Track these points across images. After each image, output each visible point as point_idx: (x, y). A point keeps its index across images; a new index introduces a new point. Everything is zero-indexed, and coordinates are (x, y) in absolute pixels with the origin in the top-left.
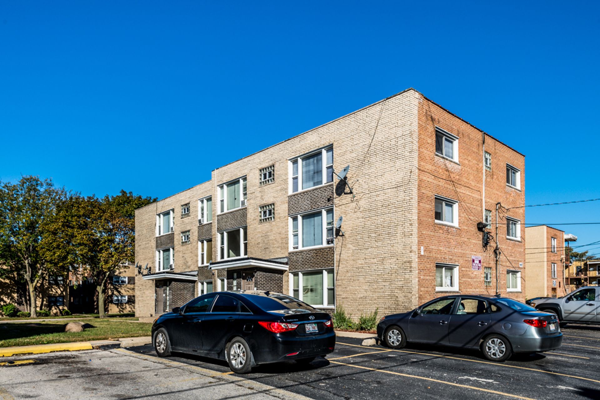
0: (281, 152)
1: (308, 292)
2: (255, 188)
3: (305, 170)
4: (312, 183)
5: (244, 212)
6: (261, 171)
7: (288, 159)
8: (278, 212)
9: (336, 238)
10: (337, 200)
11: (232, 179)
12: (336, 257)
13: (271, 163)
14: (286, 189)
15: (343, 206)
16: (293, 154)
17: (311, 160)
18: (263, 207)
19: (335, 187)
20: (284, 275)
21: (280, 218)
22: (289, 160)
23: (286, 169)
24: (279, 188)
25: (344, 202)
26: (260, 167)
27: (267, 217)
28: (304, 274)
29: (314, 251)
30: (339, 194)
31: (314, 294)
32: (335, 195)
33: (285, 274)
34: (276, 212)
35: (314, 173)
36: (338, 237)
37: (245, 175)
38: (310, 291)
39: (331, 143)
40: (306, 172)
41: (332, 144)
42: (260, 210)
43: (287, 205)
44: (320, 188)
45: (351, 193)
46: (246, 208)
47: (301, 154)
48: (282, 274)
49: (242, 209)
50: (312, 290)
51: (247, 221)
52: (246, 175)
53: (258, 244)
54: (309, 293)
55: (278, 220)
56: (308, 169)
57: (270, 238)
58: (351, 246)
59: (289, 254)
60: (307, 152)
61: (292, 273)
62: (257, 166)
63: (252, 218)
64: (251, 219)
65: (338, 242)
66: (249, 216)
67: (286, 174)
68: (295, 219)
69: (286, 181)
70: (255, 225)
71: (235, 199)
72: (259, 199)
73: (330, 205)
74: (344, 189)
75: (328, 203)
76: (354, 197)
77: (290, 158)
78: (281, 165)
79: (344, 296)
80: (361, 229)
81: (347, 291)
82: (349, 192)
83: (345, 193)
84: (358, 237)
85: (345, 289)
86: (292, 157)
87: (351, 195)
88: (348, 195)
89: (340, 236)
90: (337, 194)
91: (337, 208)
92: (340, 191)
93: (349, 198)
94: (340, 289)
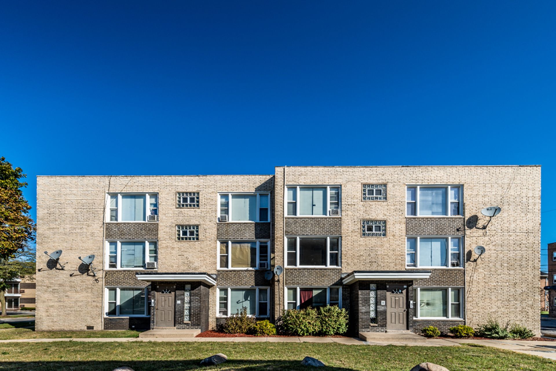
0: (397, 176)
2: (355, 201)
3: (423, 198)
5: (335, 221)
6: (364, 185)
8: (392, 229)
9: (466, 262)
10: (468, 232)
12: (467, 278)
13: (381, 182)
14: (403, 211)
15: (474, 238)
18: (368, 222)
19: (466, 221)
22: (407, 185)
23: (404, 192)
24: (393, 207)
25: (475, 234)
26: (364, 182)
27: (374, 232)
32: (466, 227)
34: (387, 229)
37: (339, 184)
39: (461, 183)
40: (424, 201)
41: (463, 185)
42: (362, 224)
43: (404, 226)
44: (446, 218)
45: (484, 228)
46: (341, 218)
51: (342, 231)
52: (341, 185)
54: (426, 306)
55: (392, 237)
57: (379, 253)
58: (482, 271)
62: (359, 180)
63: (350, 229)
64: (347, 230)
65: (469, 266)
66: (344, 226)
67: (404, 197)
68: (412, 240)
69: (402, 203)
71: (314, 205)
72: (361, 212)
73: (460, 234)
74: (476, 225)
75: (457, 232)
76: (486, 233)
77: (409, 184)
78: (396, 187)
79: (475, 310)
80: (493, 258)
81: (479, 307)
82: (481, 227)
83: (476, 228)
84: (491, 265)
85: (476, 305)
86: (411, 184)
87: (484, 230)
88: (480, 230)
89: (470, 261)
90: (468, 227)
91: (468, 238)
92: (471, 225)
93: (481, 232)
94: (470, 304)
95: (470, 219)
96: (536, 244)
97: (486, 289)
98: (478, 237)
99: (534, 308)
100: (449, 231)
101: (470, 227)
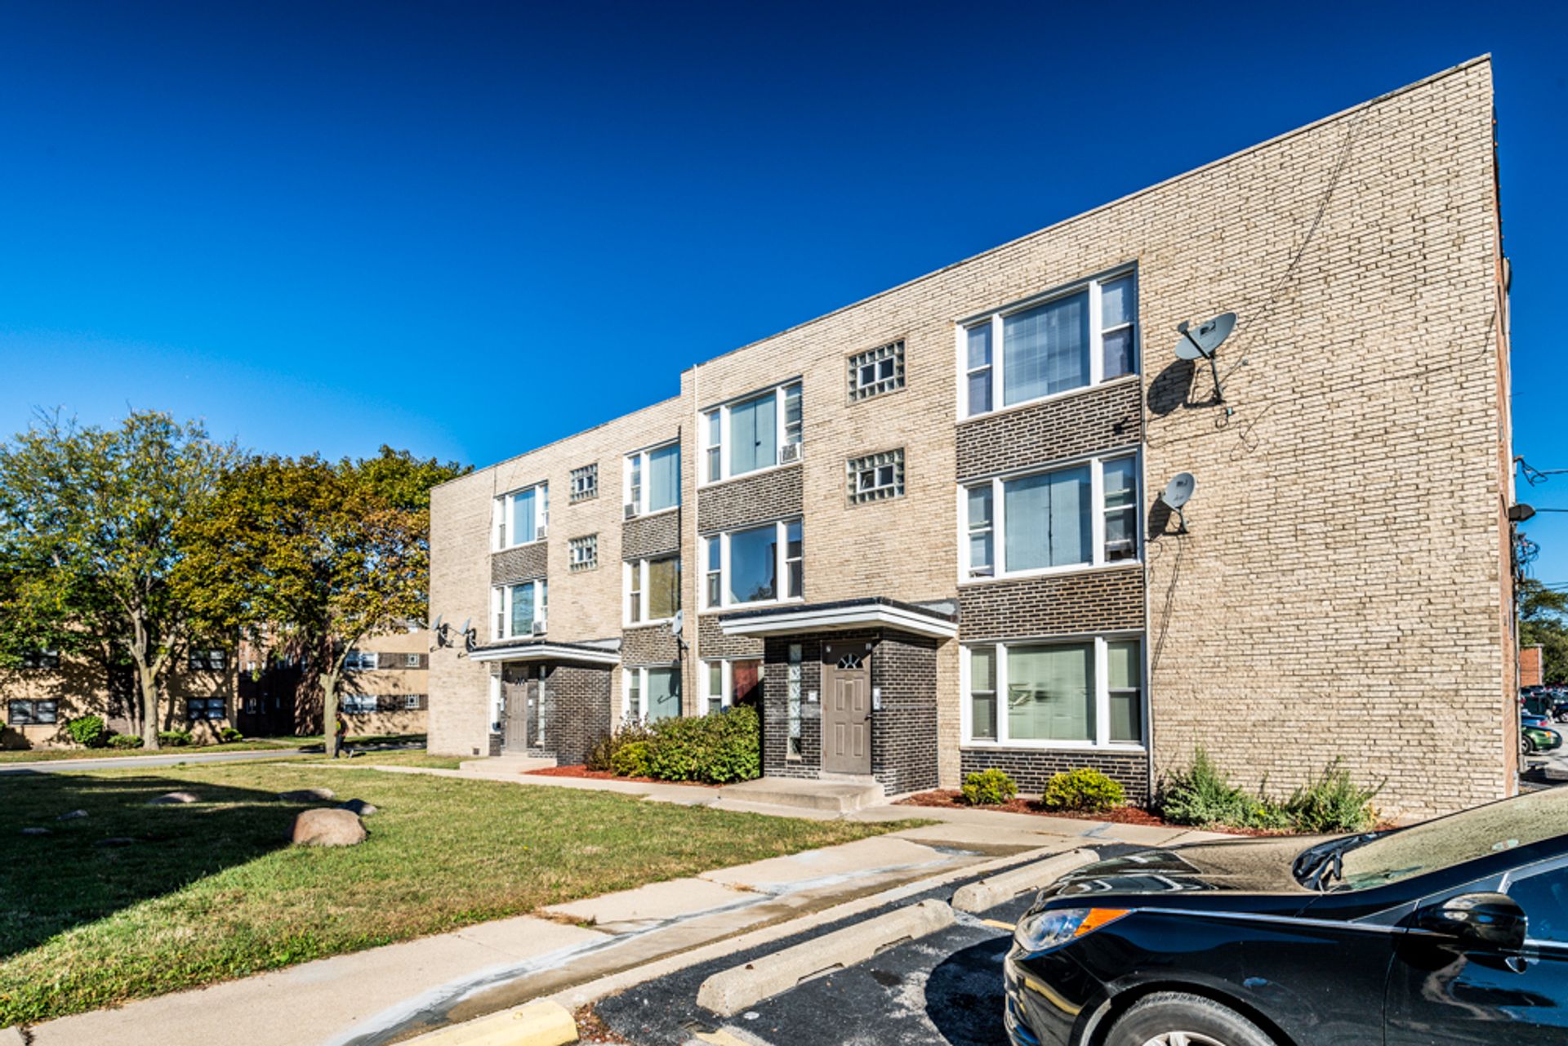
0: (930, 303)
1: (1027, 700)
2: (832, 409)
3: (1013, 348)
4: (1042, 385)
5: (793, 479)
6: (853, 360)
7: (958, 319)
8: (917, 471)
9: (1150, 541)
10: (1155, 427)
11: (752, 390)
12: (1154, 598)
13: (890, 337)
14: (949, 407)
15: (1182, 445)
16: (976, 304)
17: (1040, 319)
18: (862, 461)
19: (1146, 389)
20: (939, 652)
21: (924, 488)
22: (958, 323)
23: (951, 347)
24: (922, 404)
25: (1183, 430)
26: (851, 349)
27: (877, 487)
28: (1012, 650)
29: (1061, 582)
30: (1162, 410)
31: (1047, 707)
32: (1147, 413)
33: (943, 648)
34: (908, 472)
35: (1051, 356)
36: (1161, 538)
37: (797, 374)
38: (1033, 697)
39: (1128, 260)
40: (1019, 355)
41: (1136, 263)
42: (849, 470)
43: (951, 452)
44: (1080, 396)
45: (1217, 400)
46: (801, 466)
47: (1005, 302)
48: (935, 648)
49: (786, 470)
50: (1041, 696)
51: (805, 501)
52: (801, 376)
53: (841, 564)
54: (1033, 704)
55: (919, 495)
56: (1025, 344)
57: (888, 547)
58: (1213, 563)
59: (961, 590)
60: (1032, 292)
61: (968, 645)
62: (841, 348)
63: (823, 492)
64: (816, 495)
65: (1158, 554)
66: (809, 486)
67: (951, 363)
68: (980, 490)
69: (948, 383)
70: (832, 513)
71: (757, 444)
72: (845, 439)
73: (1125, 443)
74: (1186, 393)
75: (1117, 437)
76: (1228, 415)
77: (964, 316)
78: (930, 338)
79: (1188, 715)
80: (1258, 510)
81: (1202, 702)
82: (1206, 400)
83: (1187, 406)
84: (1249, 536)
85: (1191, 695)
86: (970, 314)
87: (1218, 407)
88: (1204, 410)
89: (1166, 534)
90: (1154, 411)
91: (1155, 452)
92: (1165, 400)
93: (1207, 416)
94: (1168, 693)
95: (1165, 379)
96: (1467, 416)
97: (1231, 635)
98: (1196, 436)
99: (1466, 706)
100: (1089, 438)
101: (1164, 407)
